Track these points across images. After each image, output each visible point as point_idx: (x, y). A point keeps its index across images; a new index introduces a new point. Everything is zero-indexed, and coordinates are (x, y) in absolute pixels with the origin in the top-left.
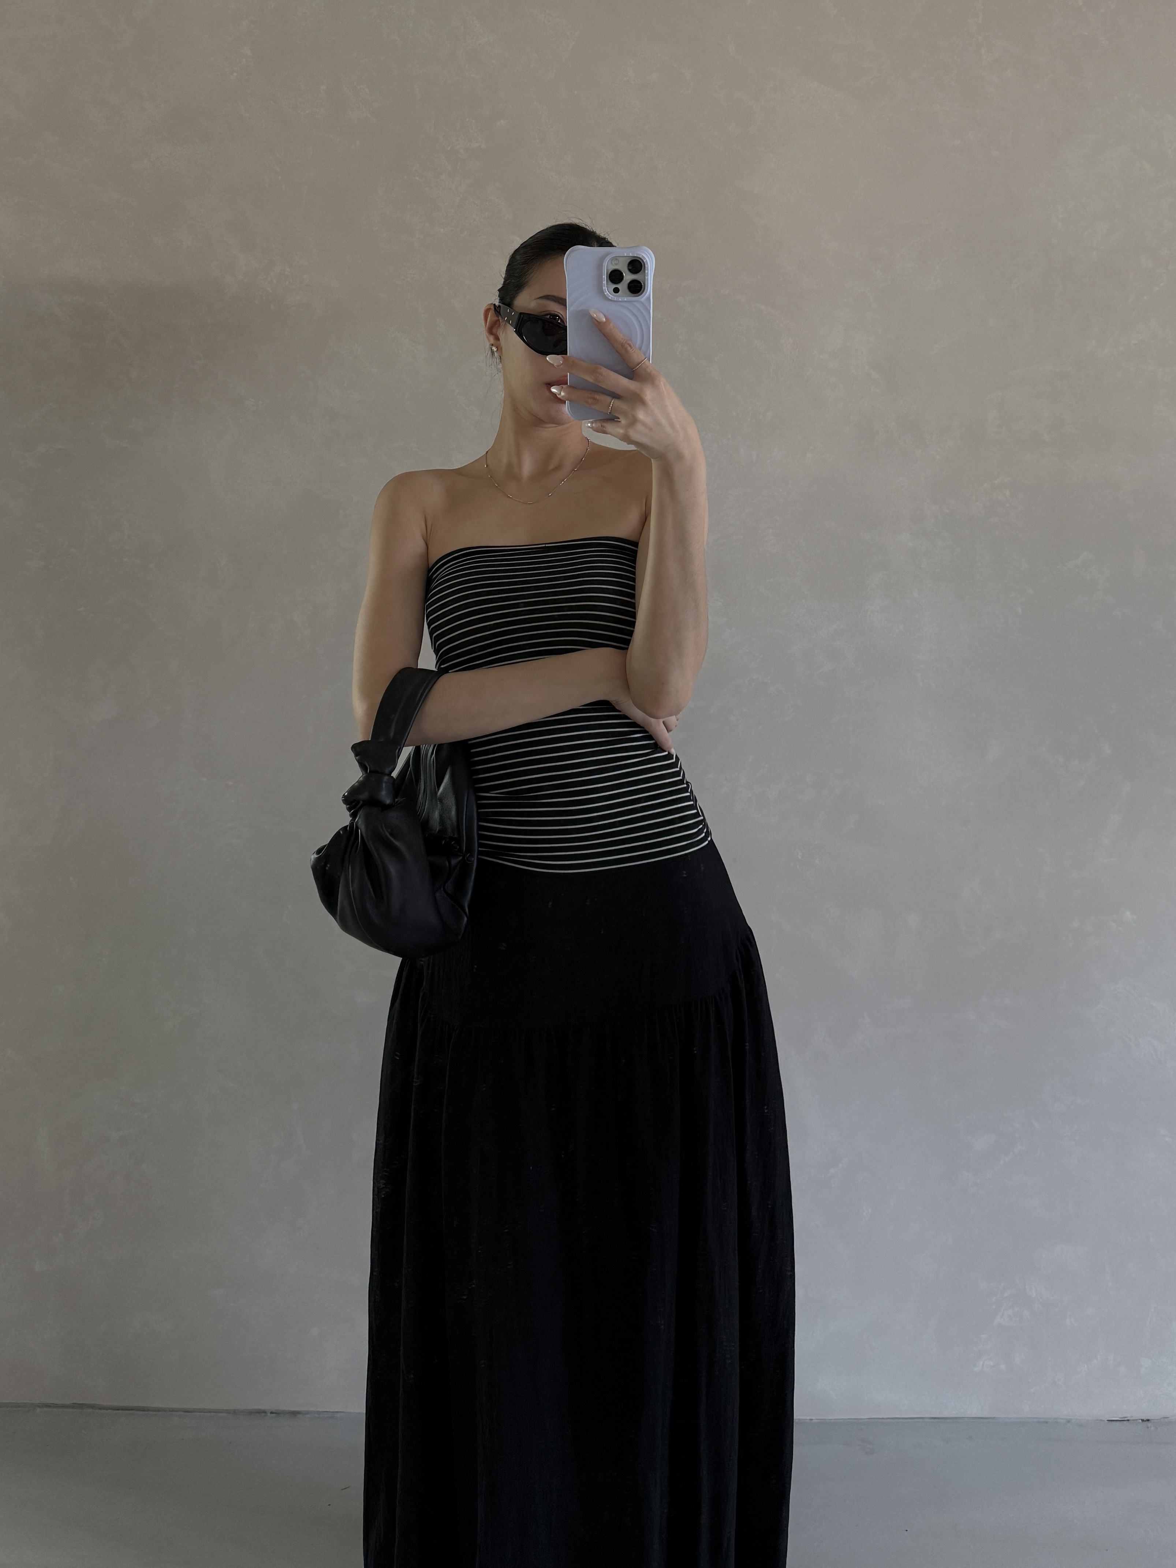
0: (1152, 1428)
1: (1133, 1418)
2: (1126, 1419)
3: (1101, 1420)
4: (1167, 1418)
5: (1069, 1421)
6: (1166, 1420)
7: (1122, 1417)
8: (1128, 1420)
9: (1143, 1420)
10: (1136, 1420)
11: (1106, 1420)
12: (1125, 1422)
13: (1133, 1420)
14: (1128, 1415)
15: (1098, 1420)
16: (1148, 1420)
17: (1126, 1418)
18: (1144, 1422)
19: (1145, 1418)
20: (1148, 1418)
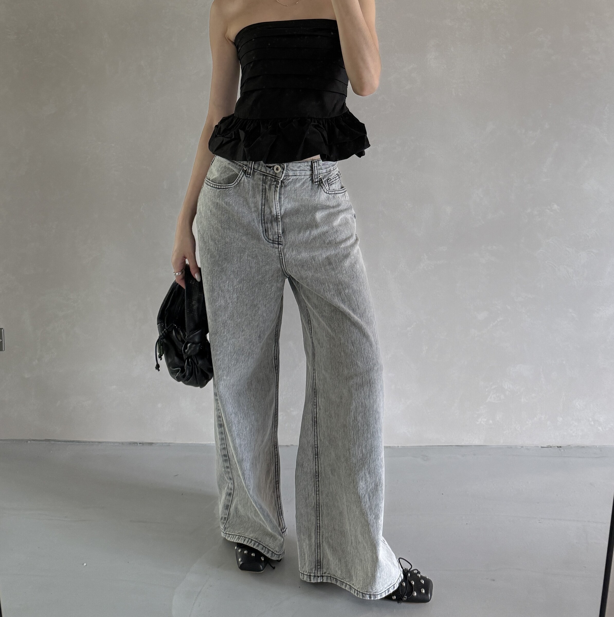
0: (562, 450)
1: (553, 446)
3: (538, 447)
4: (569, 446)
6: (569, 447)
7: (548, 445)
8: (551, 447)
9: (558, 447)
10: (555, 447)
11: (540, 446)
12: (549, 448)
13: (553, 447)
14: (551, 444)
15: (536, 447)
16: (560, 447)
17: (550, 445)
18: (558, 448)
19: (559, 446)
20: (560, 446)
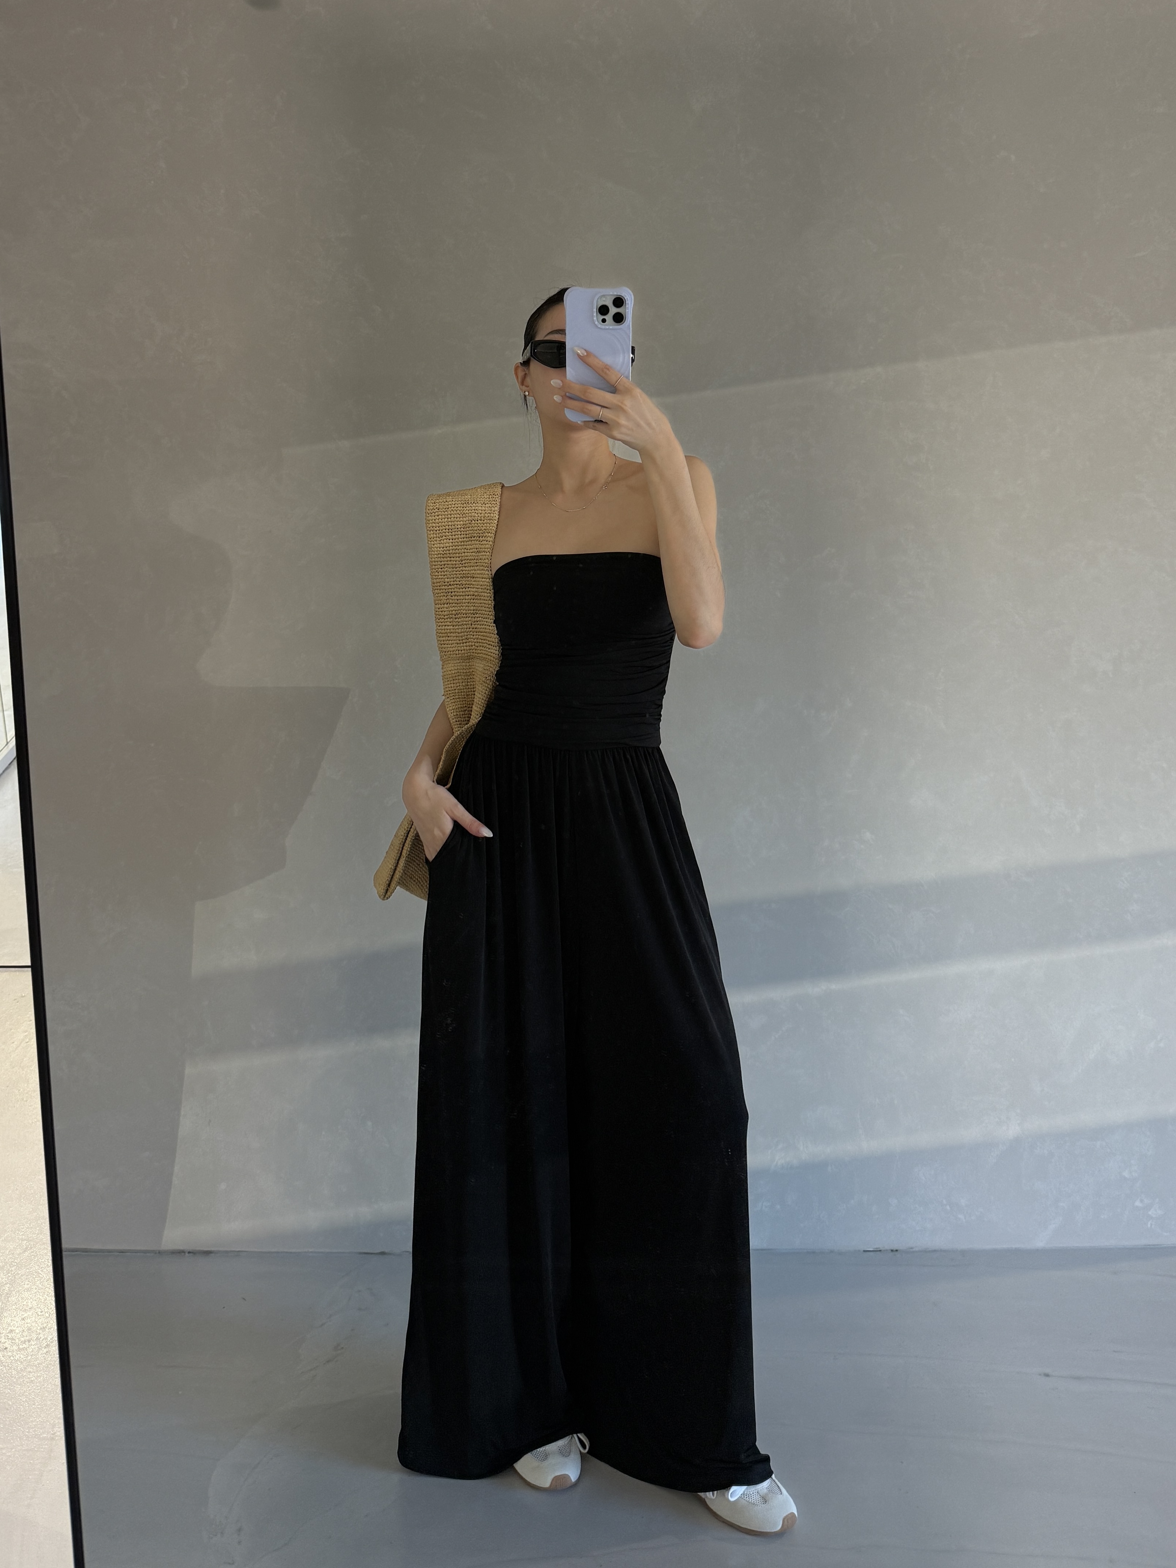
0: (899, 1256)
2: (878, 1250)
3: (859, 1251)
4: (912, 1248)
5: (832, 1252)
6: (911, 1250)
7: (875, 1247)
8: (880, 1251)
9: (892, 1251)
10: (887, 1250)
11: (863, 1250)
12: (878, 1253)
13: (884, 1250)
15: (856, 1250)
16: (897, 1251)
17: (879, 1248)
19: (895, 1248)
20: (897, 1249)
